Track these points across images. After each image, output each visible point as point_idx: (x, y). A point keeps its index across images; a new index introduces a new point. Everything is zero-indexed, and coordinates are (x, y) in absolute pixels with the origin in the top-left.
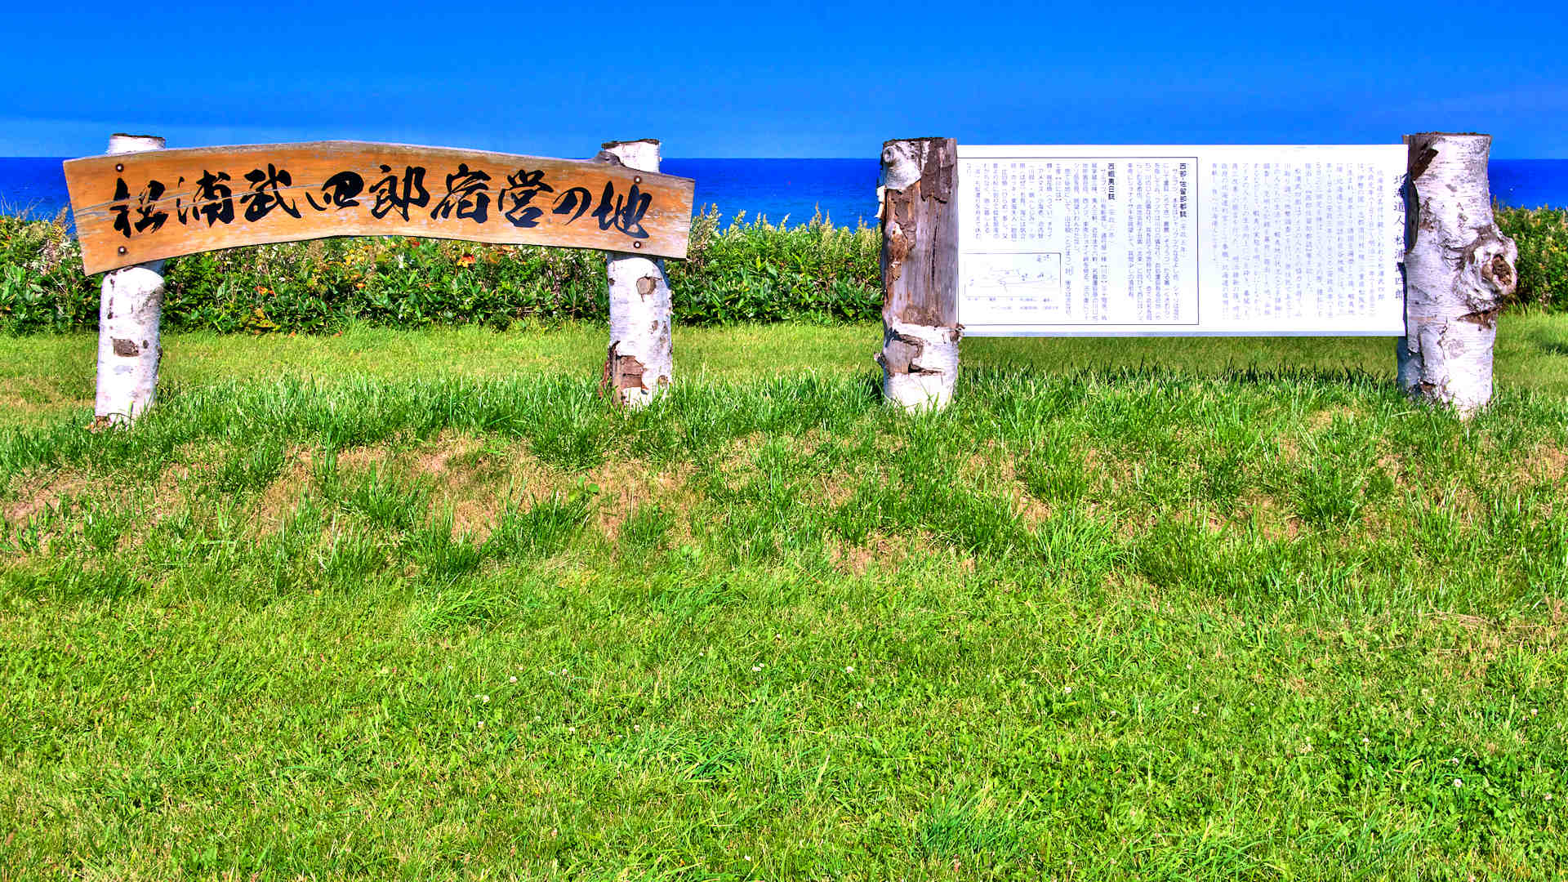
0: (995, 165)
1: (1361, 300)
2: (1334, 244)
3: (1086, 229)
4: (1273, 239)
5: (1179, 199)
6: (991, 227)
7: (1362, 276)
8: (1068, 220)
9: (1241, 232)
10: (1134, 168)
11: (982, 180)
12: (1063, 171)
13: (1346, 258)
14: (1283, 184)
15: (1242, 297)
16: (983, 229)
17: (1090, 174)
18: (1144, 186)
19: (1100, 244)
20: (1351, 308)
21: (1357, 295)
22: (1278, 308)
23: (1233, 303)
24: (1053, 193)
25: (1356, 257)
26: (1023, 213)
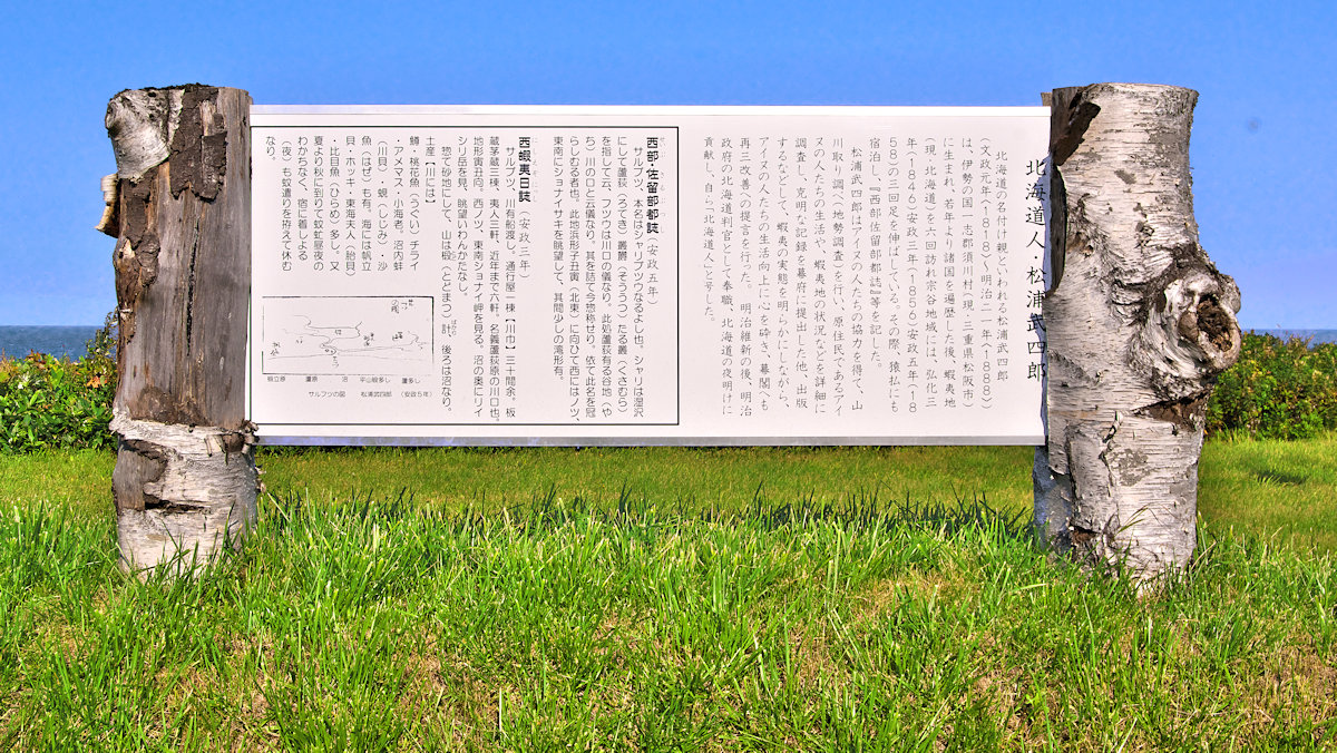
0: (319, 140)
1: (968, 380)
2: (921, 281)
3: (478, 255)
4: (812, 273)
5: (645, 202)
6: (311, 251)
7: (968, 339)
8: (446, 236)
9: (755, 260)
10: (566, 145)
11: (294, 165)
12: (438, 151)
13: (940, 306)
14: (830, 176)
15: (756, 374)
16: (295, 253)
17: (487, 156)
18: (582, 178)
19: (502, 280)
20: (949, 396)
21: (960, 373)
22: (820, 396)
23: (740, 385)
24: (421, 190)
25: (958, 305)
26: (367, 224)
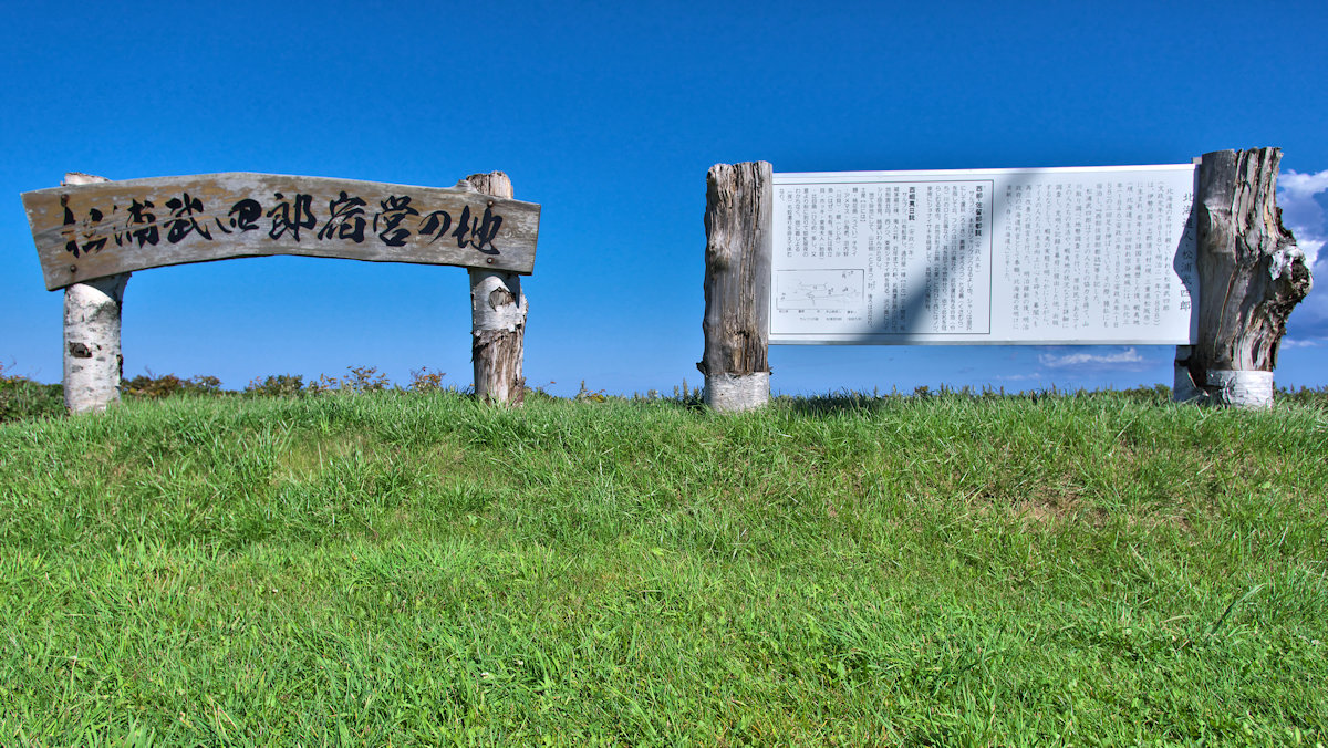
0: (806, 190)
1: (1146, 311)
2: (1123, 258)
3: (887, 248)
4: (1063, 255)
5: (974, 220)
6: (802, 247)
7: (1148, 289)
8: (871, 239)
9: (1032, 249)
10: (934, 191)
11: (794, 204)
12: (867, 195)
13: (1133, 272)
14: (1074, 204)
15: (1031, 308)
16: (794, 248)
17: (892, 198)
18: (942, 208)
19: (899, 260)
20: (1136, 319)
21: (1142, 307)
22: (1065, 319)
23: (1022, 314)
24: (858, 215)
25: (1142, 271)
26: (830, 233)
